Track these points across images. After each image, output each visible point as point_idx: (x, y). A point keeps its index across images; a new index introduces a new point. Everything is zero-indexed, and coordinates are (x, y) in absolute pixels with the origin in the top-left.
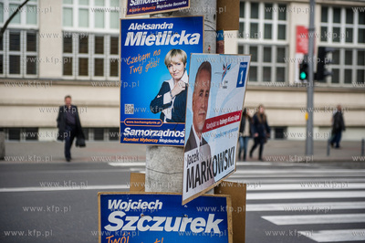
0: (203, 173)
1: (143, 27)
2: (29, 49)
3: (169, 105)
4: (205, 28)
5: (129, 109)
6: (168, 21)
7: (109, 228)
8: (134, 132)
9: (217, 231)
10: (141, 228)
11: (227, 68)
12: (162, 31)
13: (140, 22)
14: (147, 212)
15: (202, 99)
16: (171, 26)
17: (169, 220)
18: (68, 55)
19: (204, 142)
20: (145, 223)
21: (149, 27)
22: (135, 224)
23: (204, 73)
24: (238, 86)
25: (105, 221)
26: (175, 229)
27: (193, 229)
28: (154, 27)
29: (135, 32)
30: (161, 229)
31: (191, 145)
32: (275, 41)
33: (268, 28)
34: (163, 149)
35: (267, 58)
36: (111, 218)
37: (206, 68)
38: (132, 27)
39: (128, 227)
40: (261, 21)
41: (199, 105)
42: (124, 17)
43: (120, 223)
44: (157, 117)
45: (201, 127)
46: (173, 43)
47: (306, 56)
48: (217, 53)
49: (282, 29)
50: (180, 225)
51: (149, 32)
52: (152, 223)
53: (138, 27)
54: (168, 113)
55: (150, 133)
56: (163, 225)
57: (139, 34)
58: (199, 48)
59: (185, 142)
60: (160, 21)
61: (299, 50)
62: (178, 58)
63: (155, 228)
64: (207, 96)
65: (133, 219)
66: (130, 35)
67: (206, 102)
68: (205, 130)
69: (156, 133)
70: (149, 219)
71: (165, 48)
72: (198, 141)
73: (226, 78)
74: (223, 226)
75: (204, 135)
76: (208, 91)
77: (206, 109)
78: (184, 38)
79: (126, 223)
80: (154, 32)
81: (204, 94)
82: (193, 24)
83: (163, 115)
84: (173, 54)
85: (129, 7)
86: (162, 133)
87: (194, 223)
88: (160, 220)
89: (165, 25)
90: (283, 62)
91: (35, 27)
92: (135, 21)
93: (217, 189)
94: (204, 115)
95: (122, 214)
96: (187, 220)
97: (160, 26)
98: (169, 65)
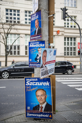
0: (46, 73)
1: (33, 43)
2: (18, 49)
3: (38, 59)
4: (45, 43)
5: (31, 60)
6: (38, 42)
7: (26, 85)
8: (32, 65)
9: (49, 85)
10: (33, 85)
11: (51, 51)
12: (37, 44)
13: (32, 42)
14: (34, 81)
15: (45, 58)
16: (39, 43)
17: (39, 83)
18: (26, 50)
19: (46, 67)
20: (34, 84)
21: (34, 43)
22: (32, 84)
23: (45, 52)
24: (54, 55)
25: (26, 83)
26: (40, 85)
27: (44, 85)
28: (35, 43)
29: (32, 44)
30: (37, 85)
31: (42, 67)
32: (73, 46)
33: (71, 43)
34: (37, 68)
35: (71, 50)
36: (27, 83)
37: (45, 51)
38: (31, 43)
39: (31, 85)
40: (70, 42)
41: (44, 59)
42: (30, 41)
43: (29, 83)
44: (36, 61)
45: (45, 63)
46: (39, 46)
47: (80, 49)
48: (49, 48)
49: (75, 43)
50: (41, 84)
51: (34, 44)
52: (35, 84)
53: (32, 43)
54: (38, 61)
55: (35, 65)
56: (38, 84)
57: (32, 45)
58: (44, 47)
59: (41, 67)
60: (36, 42)
61: (78, 48)
62: (40, 49)
63: (36, 85)
64: (46, 57)
65: (31, 83)
66: (31, 45)
67: (46, 58)
68: (46, 64)
69: (36, 65)
70: (35, 83)
71: (37, 47)
72: (44, 66)
73: (51, 53)
74: (50, 84)
75: (45, 65)
76: (46, 56)
77: (46, 60)
78: (41, 45)
79: (30, 84)
80: (35, 44)
81: (45, 57)
82: (43, 42)
83: (37, 61)
84: (39, 48)
85: (31, 39)
86: (37, 65)
87: (44, 83)
88: (37, 83)
89: (37, 43)
90: (75, 51)
91: (19, 44)
92: (31, 42)
93: (49, 76)
94: (45, 61)
95: (29, 82)
96: (42, 83)
97: (36, 43)
98: (38, 51)
